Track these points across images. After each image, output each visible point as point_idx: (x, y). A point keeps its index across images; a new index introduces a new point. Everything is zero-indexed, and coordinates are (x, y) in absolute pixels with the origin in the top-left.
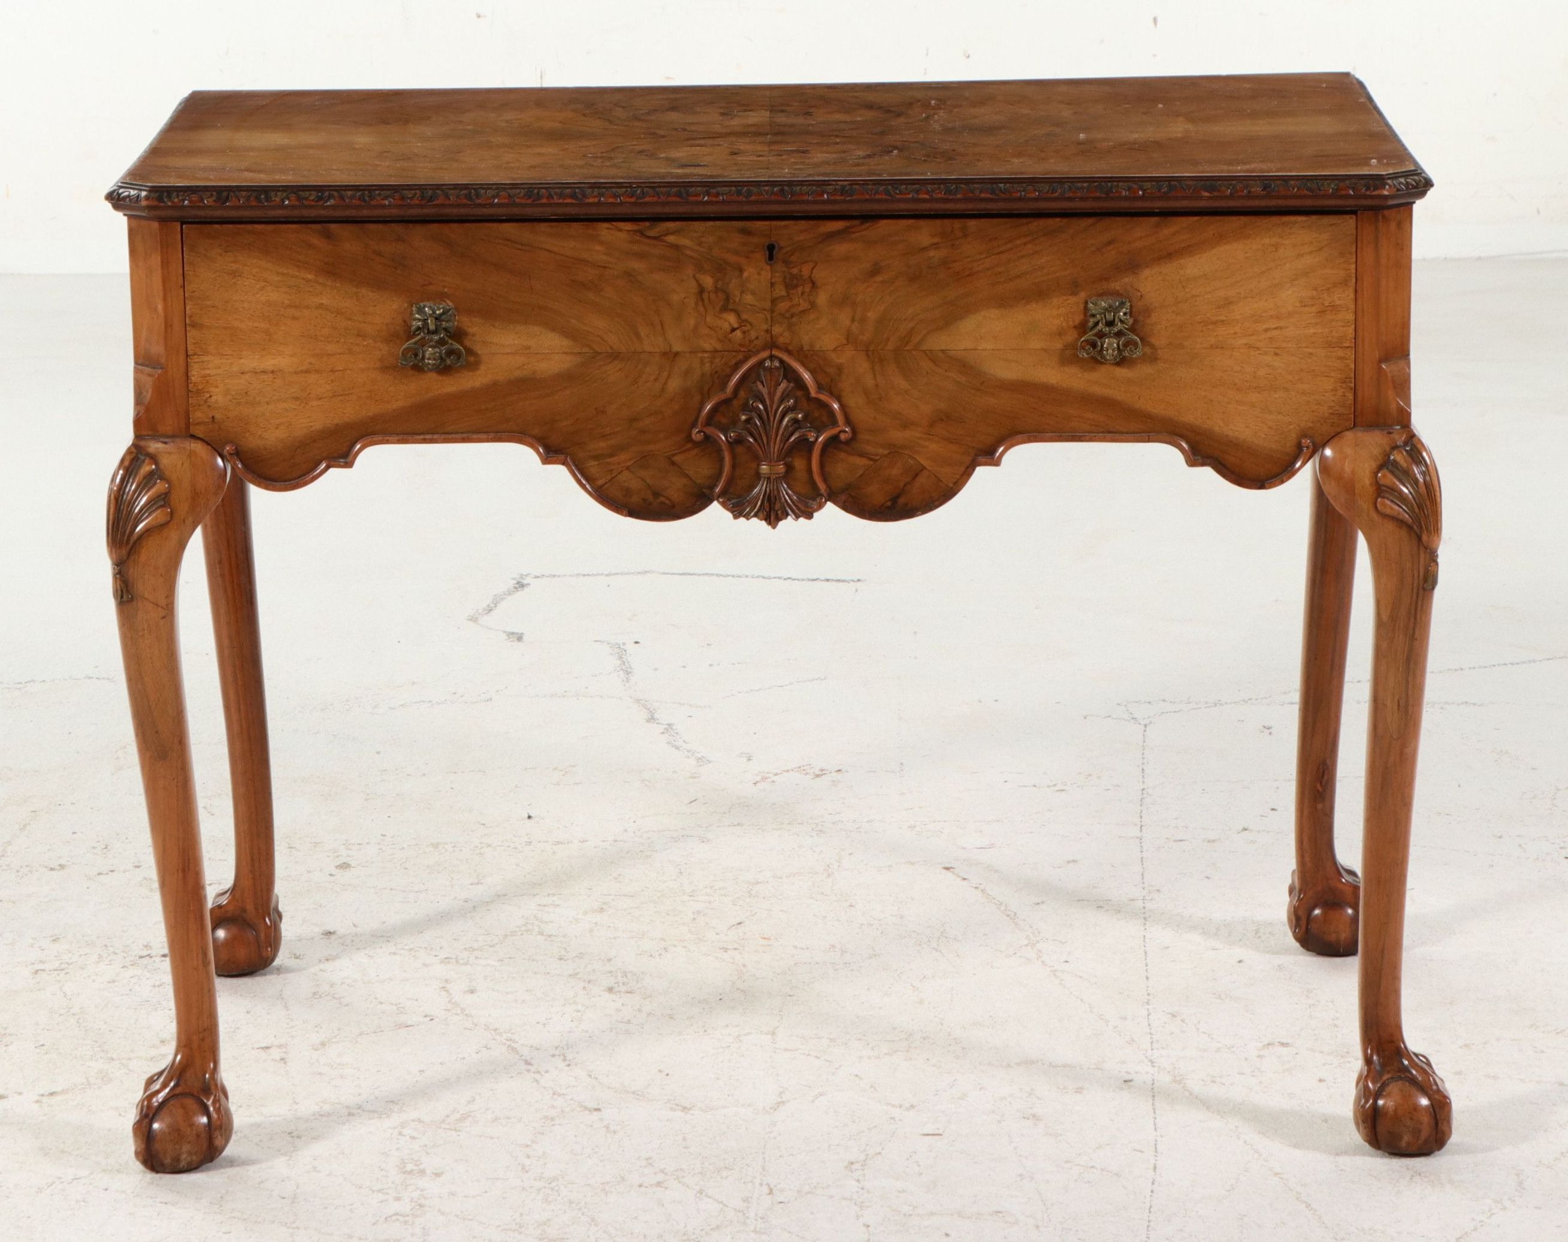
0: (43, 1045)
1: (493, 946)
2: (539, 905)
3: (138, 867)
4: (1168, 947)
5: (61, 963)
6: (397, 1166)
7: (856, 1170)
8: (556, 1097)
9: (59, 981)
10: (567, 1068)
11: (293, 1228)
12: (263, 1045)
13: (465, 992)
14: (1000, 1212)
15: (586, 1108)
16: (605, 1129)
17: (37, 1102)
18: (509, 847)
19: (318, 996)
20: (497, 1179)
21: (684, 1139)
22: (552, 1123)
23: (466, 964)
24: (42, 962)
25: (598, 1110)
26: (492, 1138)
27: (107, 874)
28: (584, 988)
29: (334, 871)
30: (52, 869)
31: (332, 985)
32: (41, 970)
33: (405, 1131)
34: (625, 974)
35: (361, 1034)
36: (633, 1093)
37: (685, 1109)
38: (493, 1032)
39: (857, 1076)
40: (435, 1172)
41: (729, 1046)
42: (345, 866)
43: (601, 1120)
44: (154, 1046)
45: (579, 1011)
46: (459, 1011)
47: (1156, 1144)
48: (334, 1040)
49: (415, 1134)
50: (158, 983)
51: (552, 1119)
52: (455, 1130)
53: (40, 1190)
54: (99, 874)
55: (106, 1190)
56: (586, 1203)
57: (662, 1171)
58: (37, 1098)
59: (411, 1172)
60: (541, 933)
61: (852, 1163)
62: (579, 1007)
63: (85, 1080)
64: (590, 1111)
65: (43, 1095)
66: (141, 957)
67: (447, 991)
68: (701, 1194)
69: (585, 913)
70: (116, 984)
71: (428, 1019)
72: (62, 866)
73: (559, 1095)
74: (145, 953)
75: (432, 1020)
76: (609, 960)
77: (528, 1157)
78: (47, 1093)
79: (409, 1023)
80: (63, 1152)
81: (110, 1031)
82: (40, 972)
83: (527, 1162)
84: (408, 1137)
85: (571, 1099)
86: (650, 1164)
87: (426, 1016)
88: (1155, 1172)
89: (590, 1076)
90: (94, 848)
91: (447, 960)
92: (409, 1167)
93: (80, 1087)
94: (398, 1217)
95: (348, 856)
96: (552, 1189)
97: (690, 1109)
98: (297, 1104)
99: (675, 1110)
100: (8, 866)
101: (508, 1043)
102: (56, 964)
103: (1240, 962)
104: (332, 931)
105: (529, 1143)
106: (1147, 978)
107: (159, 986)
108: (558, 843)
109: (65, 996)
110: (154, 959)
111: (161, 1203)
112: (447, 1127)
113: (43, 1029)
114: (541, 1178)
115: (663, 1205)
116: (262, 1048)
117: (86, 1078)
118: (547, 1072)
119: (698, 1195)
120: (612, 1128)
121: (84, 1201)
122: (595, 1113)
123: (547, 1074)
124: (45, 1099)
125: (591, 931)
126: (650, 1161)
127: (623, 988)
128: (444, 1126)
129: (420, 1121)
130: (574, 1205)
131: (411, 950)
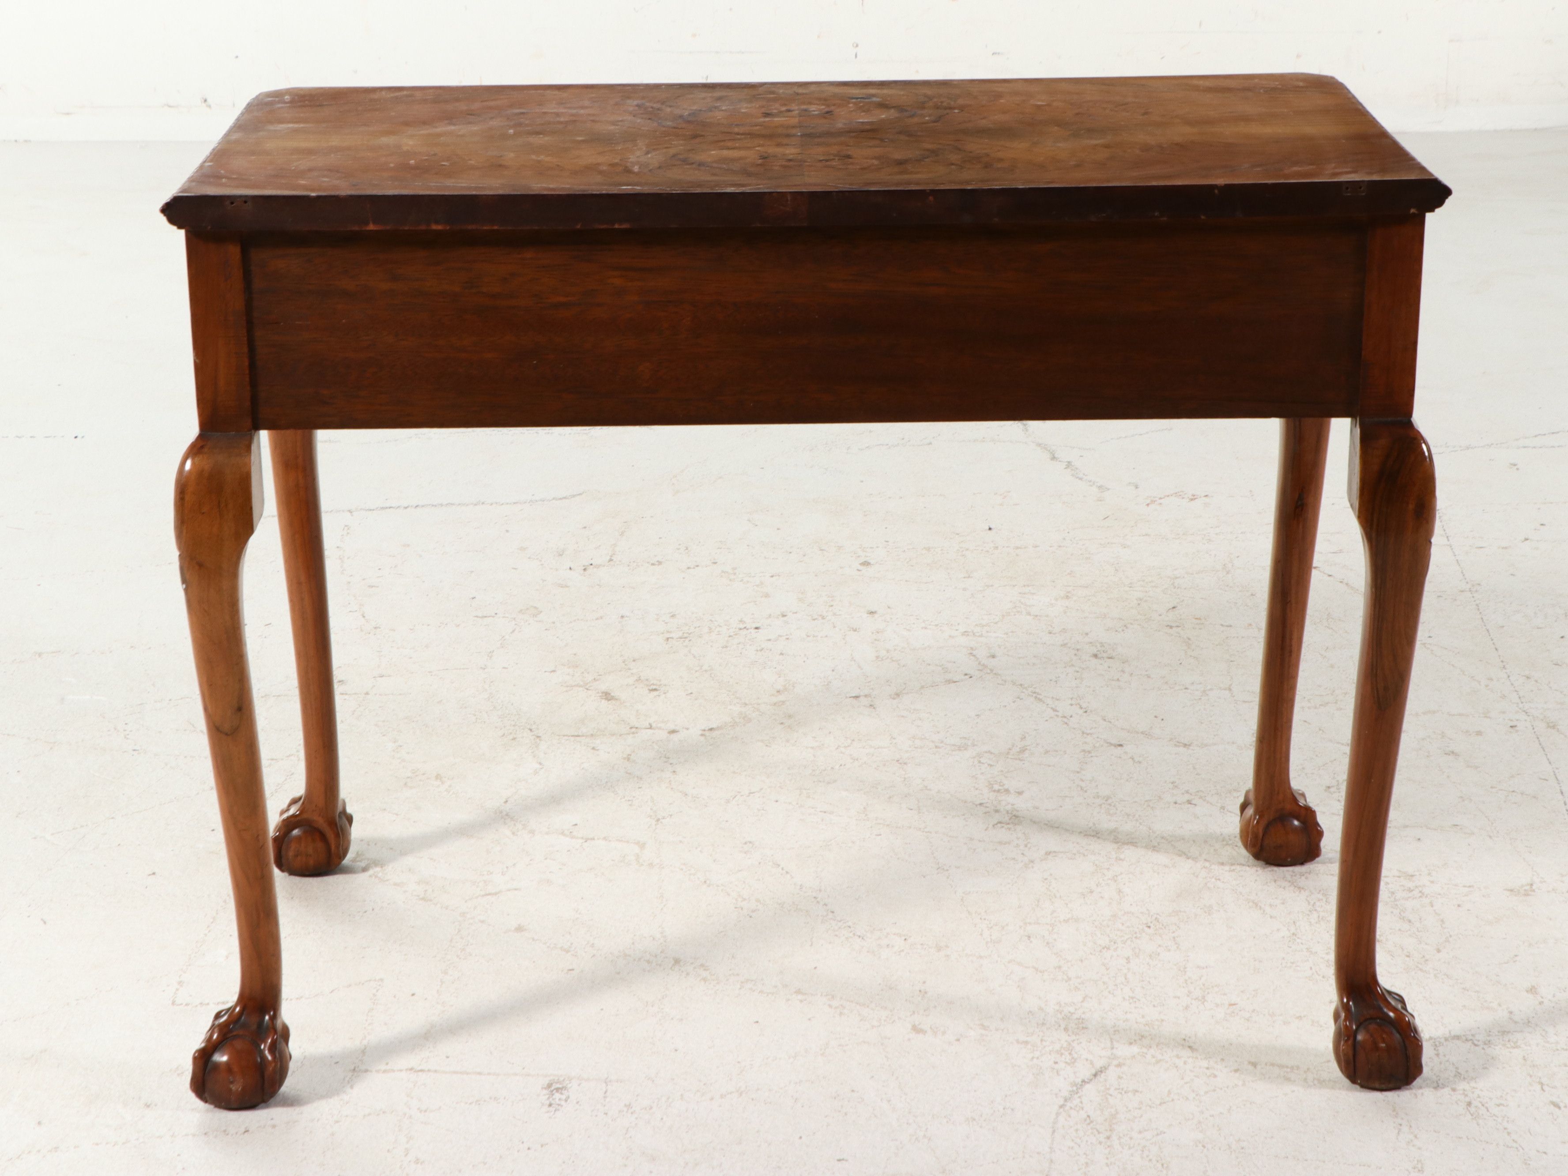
0: (691, 693)
1: (996, 623)
2: (1020, 593)
3: (715, 563)
4: (1503, 627)
5: (683, 633)
6: (987, 786)
7: (1334, 792)
8: (1085, 735)
9: (686, 646)
10: (1085, 714)
11: (926, 832)
12: (854, 695)
13: (988, 657)
14: (1457, 825)
15: (1111, 744)
16: (1131, 760)
17: (702, 735)
18: (982, 550)
19: (880, 659)
20: (1066, 797)
21: (1194, 768)
22: (1090, 755)
23: (981, 636)
24: (668, 632)
25: (1121, 745)
26: (1049, 766)
27: (694, 568)
28: (1075, 655)
29: (860, 568)
30: (653, 564)
31: (888, 651)
32: (670, 638)
33: (982, 760)
34: (1102, 645)
35: (922, 687)
36: (1142, 733)
37: (1185, 745)
38: (1019, 687)
39: (1305, 721)
40: (1017, 791)
41: (1200, 699)
42: (866, 564)
43: (1126, 753)
44: (773, 695)
45: (1078, 672)
46: (989, 671)
47: (1555, 775)
48: (904, 692)
49: (991, 763)
50: (759, 648)
51: (1089, 752)
52: (1020, 760)
53: (728, 801)
54: (688, 568)
55: (777, 801)
56: (1139, 816)
57: (1187, 792)
58: (701, 732)
59: (999, 791)
60: (1029, 614)
61: (1329, 787)
62: (1077, 669)
63: (732, 720)
64: (1115, 746)
65: (704, 730)
66: (741, 629)
67: (974, 656)
68: (1224, 809)
69: (1056, 599)
70: (729, 648)
71: (967, 677)
72: (660, 563)
73: (1088, 734)
74: (742, 626)
75: (971, 677)
76: (1087, 634)
77: (1082, 780)
78: (707, 729)
79: (955, 679)
80: (734, 772)
81: (737, 683)
82: (670, 640)
83: (1083, 784)
84: (986, 765)
85: (1098, 738)
86: (1176, 786)
87: (966, 675)
88: (1563, 795)
89: (1105, 720)
90: (679, 549)
91: (966, 634)
92: (996, 787)
93: (729, 725)
94: (1003, 825)
95: (866, 556)
96: (1110, 805)
97: (1190, 745)
98: (894, 739)
99: (1179, 746)
100: (620, 561)
101: (1034, 695)
102: (680, 634)
103: (1562, 637)
104: (873, 611)
105: (1078, 770)
106: (1496, 649)
107: (761, 650)
108: (1017, 548)
109: (694, 657)
110: (750, 630)
111: (821, 812)
112: (1013, 757)
113: (687, 681)
114: (1098, 797)
115: (1198, 817)
116: (854, 697)
117: (732, 718)
118: (1071, 717)
119: (1222, 810)
120: (1137, 759)
121: (763, 810)
122: (1119, 748)
123: (1071, 718)
124: (707, 733)
125: (1065, 613)
126: (1175, 784)
127: (1105, 655)
128: (1010, 756)
129: (990, 752)
130: (1131, 817)
131: (936, 625)
